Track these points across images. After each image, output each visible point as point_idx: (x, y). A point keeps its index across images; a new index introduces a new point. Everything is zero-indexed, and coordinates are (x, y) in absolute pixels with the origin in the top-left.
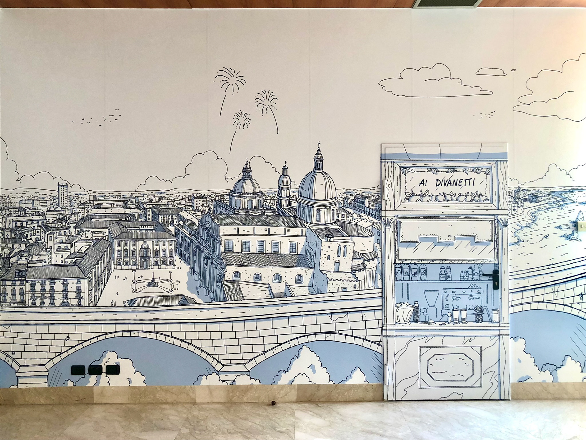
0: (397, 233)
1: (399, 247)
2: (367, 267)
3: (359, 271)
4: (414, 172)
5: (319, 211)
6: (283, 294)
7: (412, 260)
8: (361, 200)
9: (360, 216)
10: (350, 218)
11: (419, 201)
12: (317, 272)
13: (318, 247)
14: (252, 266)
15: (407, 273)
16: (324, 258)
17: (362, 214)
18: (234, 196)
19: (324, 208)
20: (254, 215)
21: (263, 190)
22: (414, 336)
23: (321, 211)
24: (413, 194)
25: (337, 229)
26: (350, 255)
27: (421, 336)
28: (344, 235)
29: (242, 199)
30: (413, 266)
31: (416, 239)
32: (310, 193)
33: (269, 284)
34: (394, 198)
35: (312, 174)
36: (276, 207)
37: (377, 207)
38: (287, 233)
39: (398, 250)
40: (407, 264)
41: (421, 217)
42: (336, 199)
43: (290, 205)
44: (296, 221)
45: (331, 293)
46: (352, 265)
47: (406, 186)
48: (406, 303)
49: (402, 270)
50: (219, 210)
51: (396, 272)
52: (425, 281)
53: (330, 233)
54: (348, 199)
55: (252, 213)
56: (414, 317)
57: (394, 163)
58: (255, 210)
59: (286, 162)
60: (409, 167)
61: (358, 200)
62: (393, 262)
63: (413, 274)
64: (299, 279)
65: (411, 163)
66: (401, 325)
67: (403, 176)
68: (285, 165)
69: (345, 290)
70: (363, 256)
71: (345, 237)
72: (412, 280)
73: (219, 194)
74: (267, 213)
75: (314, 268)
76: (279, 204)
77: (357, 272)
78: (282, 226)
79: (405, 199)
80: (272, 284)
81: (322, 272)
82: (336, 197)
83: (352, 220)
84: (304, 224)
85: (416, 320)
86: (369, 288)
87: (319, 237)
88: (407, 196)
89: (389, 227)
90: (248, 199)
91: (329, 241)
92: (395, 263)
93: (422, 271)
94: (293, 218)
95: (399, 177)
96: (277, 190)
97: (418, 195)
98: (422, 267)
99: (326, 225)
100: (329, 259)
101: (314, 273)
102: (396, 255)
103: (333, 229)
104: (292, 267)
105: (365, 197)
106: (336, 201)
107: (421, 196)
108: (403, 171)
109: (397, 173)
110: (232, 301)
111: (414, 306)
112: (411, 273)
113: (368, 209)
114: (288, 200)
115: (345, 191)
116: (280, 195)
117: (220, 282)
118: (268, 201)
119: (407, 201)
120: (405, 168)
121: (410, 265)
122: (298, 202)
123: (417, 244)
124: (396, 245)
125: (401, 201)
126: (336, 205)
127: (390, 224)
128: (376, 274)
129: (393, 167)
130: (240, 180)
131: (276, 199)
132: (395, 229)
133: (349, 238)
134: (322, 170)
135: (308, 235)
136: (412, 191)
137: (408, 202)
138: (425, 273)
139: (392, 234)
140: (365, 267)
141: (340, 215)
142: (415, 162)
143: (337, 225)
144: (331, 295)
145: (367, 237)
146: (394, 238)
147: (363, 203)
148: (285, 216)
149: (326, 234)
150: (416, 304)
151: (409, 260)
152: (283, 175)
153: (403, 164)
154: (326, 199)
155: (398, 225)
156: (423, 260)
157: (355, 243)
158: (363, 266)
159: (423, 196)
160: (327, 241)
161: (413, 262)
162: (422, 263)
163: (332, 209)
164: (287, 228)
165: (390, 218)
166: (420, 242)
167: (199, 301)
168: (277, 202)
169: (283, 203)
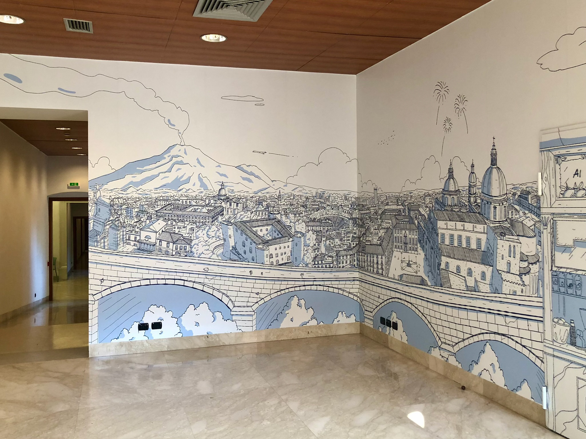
0: (554, 235)
1: (555, 252)
2: (531, 271)
3: (525, 274)
4: (568, 161)
5: (495, 208)
6: (473, 289)
7: (567, 268)
8: (525, 196)
9: (525, 214)
10: (518, 216)
11: (573, 196)
12: (495, 271)
13: (495, 245)
14: (455, 259)
15: (562, 283)
16: (499, 258)
17: (527, 212)
18: (444, 194)
19: (498, 204)
20: (455, 212)
21: (460, 188)
22: (572, 362)
23: (496, 208)
24: (567, 188)
25: (508, 227)
26: (518, 256)
27: (579, 364)
28: (513, 234)
29: (448, 196)
30: (569, 276)
31: (571, 243)
32: (489, 190)
33: (465, 277)
34: (550, 192)
35: (490, 169)
36: (468, 204)
37: (538, 204)
38: (475, 230)
39: (554, 255)
40: (563, 273)
41: (576, 217)
42: (507, 196)
43: (476, 202)
44: (480, 218)
45: (505, 294)
46: (520, 267)
47: (560, 179)
48: (562, 319)
49: (559, 278)
50: (437, 206)
51: (553, 280)
52: (580, 296)
53: (503, 232)
54: (515, 195)
55: (454, 210)
56: (570, 338)
57: (550, 152)
58: (456, 206)
59: (473, 160)
60: (563, 155)
61: (523, 195)
62: (550, 269)
63: (569, 286)
64: (483, 275)
65: (564, 150)
66: (558, 345)
67: (557, 165)
68: (473, 163)
69: (514, 294)
70: (528, 258)
71: (514, 236)
72: (567, 293)
73: (437, 193)
74: (462, 209)
75: (493, 266)
76: (469, 201)
77: (523, 275)
78: (472, 223)
79: (560, 195)
80: (467, 277)
81: (498, 271)
82: (506, 193)
83: (519, 218)
84: (486, 221)
85: (573, 344)
86: (533, 296)
87: (496, 235)
88: (562, 191)
89: (546, 227)
90: (452, 197)
91: (503, 240)
92: (552, 270)
93: (577, 284)
94: (478, 214)
95: (554, 168)
96: (468, 188)
97: (572, 189)
98: (577, 278)
99: (500, 223)
100: (503, 259)
101: (493, 271)
102: (553, 261)
103: (505, 227)
104: (479, 263)
105: (528, 193)
106: (507, 197)
107: (575, 190)
108: (557, 161)
109: (552, 163)
110: (445, 287)
111: (570, 325)
112: (567, 284)
113: (531, 206)
114: (474, 197)
115: (513, 187)
116: (470, 193)
117: (439, 269)
118: (463, 198)
119: (561, 196)
120: (559, 157)
121: (566, 273)
122: (481, 199)
123: (573, 249)
124: (552, 249)
125: (557, 196)
126: (507, 201)
127: (547, 224)
128: (538, 280)
129: (548, 157)
130: (447, 179)
131: (468, 196)
132: (552, 230)
133: (516, 238)
134: (497, 165)
135: (488, 232)
136: (566, 183)
137: (563, 197)
138: (580, 287)
139: (549, 235)
140: (530, 271)
141: (510, 212)
142: (568, 149)
143: (508, 223)
144: (505, 296)
145: (530, 237)
146: (551, 241)
147: (527, 199)
148: (473, 213)
149: (500, 232)
150: (571, 323)
151: (564, 268)
152: (471, 172)
153: (557, 152)
154: (499, 196)
155: (554, 225)
156: (579, 270)
157: (521, 243)
158: (528, 269)
159: (577, 190)
160: (501, 240)
161: (568, 271)
162: (576, 273)
163: (504, 206)
164: (475, 225)
165: (547, 216)
166: (575, 247)
167: (429, 284)
168: (468, 199)
169: (472, 200)
